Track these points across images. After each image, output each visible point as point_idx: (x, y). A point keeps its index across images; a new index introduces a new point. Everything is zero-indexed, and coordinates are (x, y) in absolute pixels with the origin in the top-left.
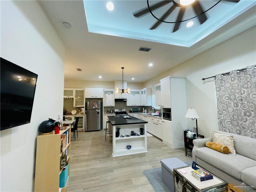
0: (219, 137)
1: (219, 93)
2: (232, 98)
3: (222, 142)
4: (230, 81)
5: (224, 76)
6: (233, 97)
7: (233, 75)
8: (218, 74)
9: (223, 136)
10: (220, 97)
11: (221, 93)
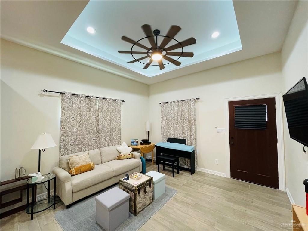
0: (80, 159)
1: (67, 113)
2: (77, 119)
3: (84, 162)
4: (78, 103)
5: (72, 97)
6: (79, 118)
7: (83, 99)
8: (68, 92)
9: (83, 156)
10: (67, 118)
11: (69, 113)
